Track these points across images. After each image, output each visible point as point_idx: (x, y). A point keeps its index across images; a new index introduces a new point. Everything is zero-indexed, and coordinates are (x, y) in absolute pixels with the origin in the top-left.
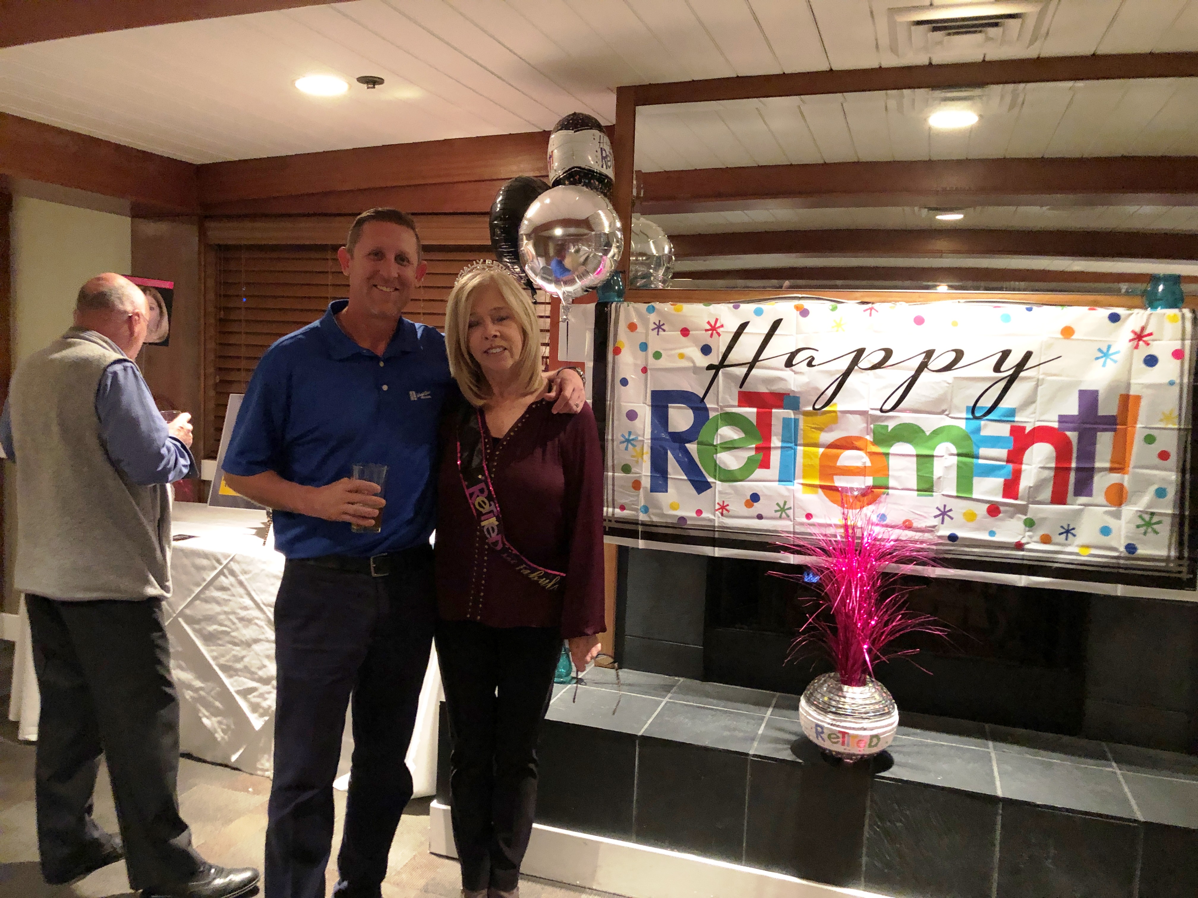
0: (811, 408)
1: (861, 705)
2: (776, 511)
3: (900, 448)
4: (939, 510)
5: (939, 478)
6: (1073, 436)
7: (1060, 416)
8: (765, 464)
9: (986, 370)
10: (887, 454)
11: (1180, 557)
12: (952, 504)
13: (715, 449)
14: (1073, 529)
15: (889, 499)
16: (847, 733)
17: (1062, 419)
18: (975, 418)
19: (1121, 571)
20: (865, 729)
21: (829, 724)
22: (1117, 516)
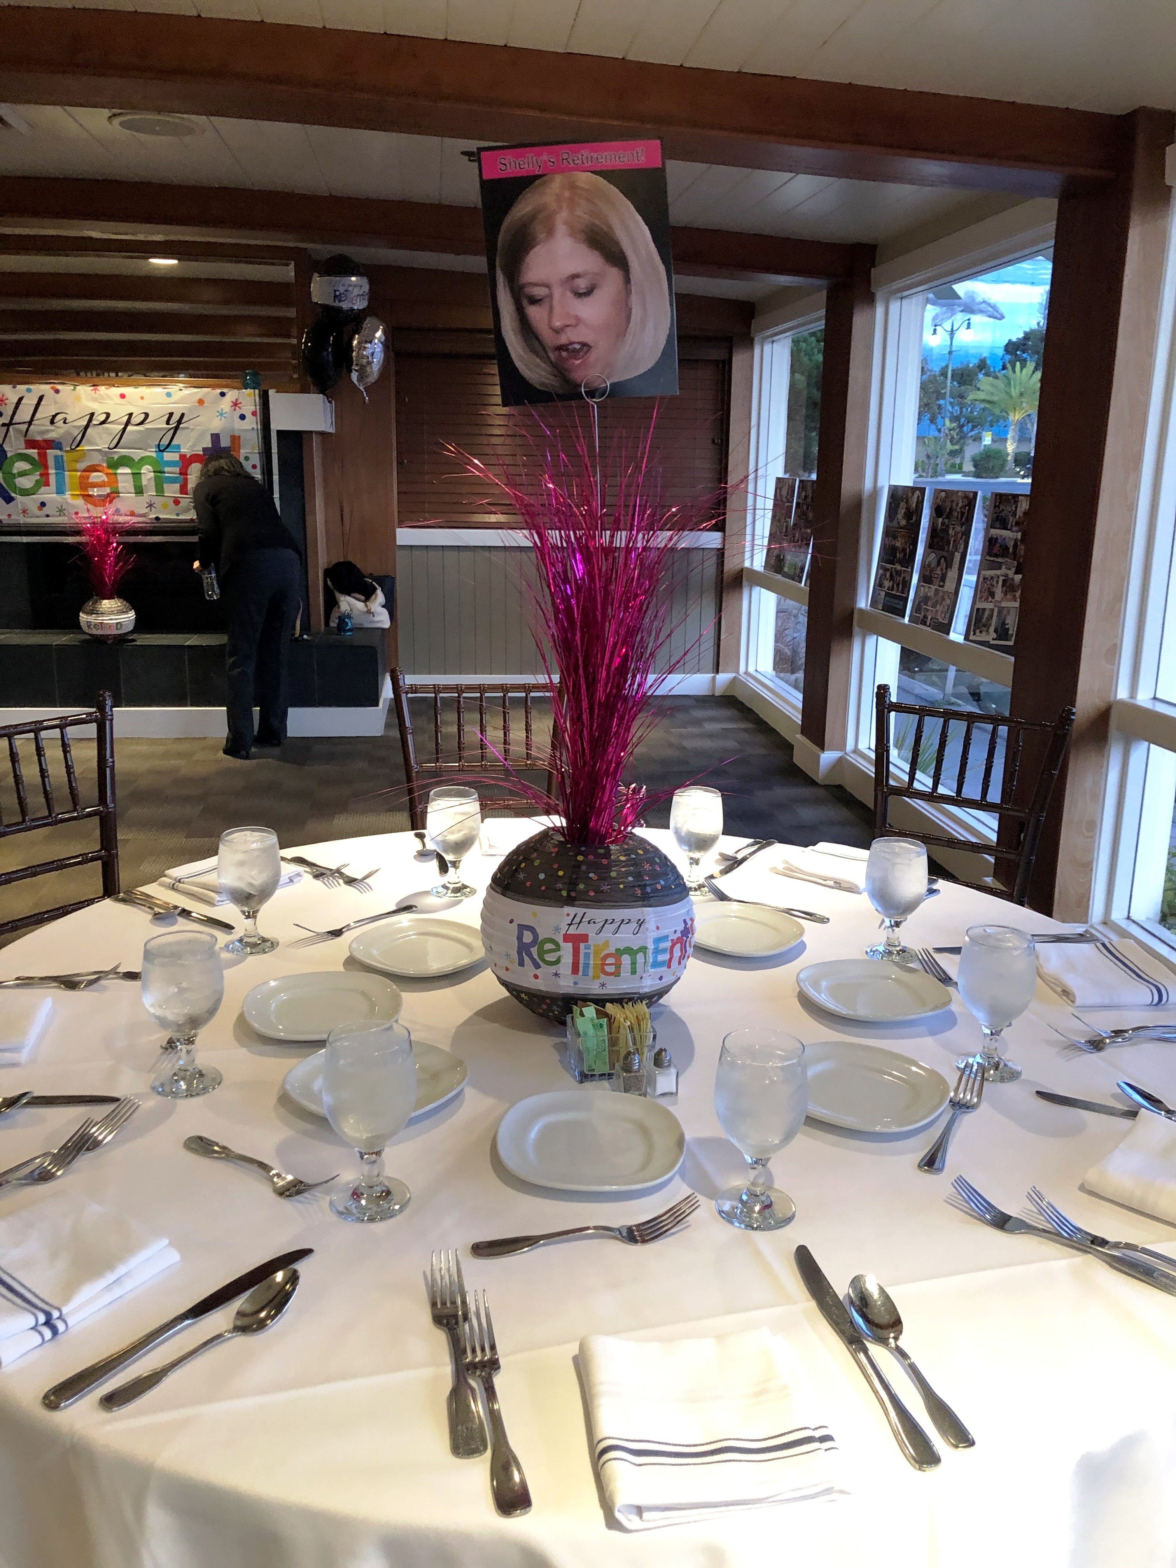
0: (69, 449)
1: (111, 609)
2: (57, 512)
3: (122, 470)
4: (148, 504)
5: (146, 486)
8: (47, 484)
9: (162, 424)
10: (116, 474)
12: (154, 500)
13: (14, 476)
15: (120, 499)
16: (105, 624)
17: (204, 449)
18: (160, 451)
21: (99, 621)
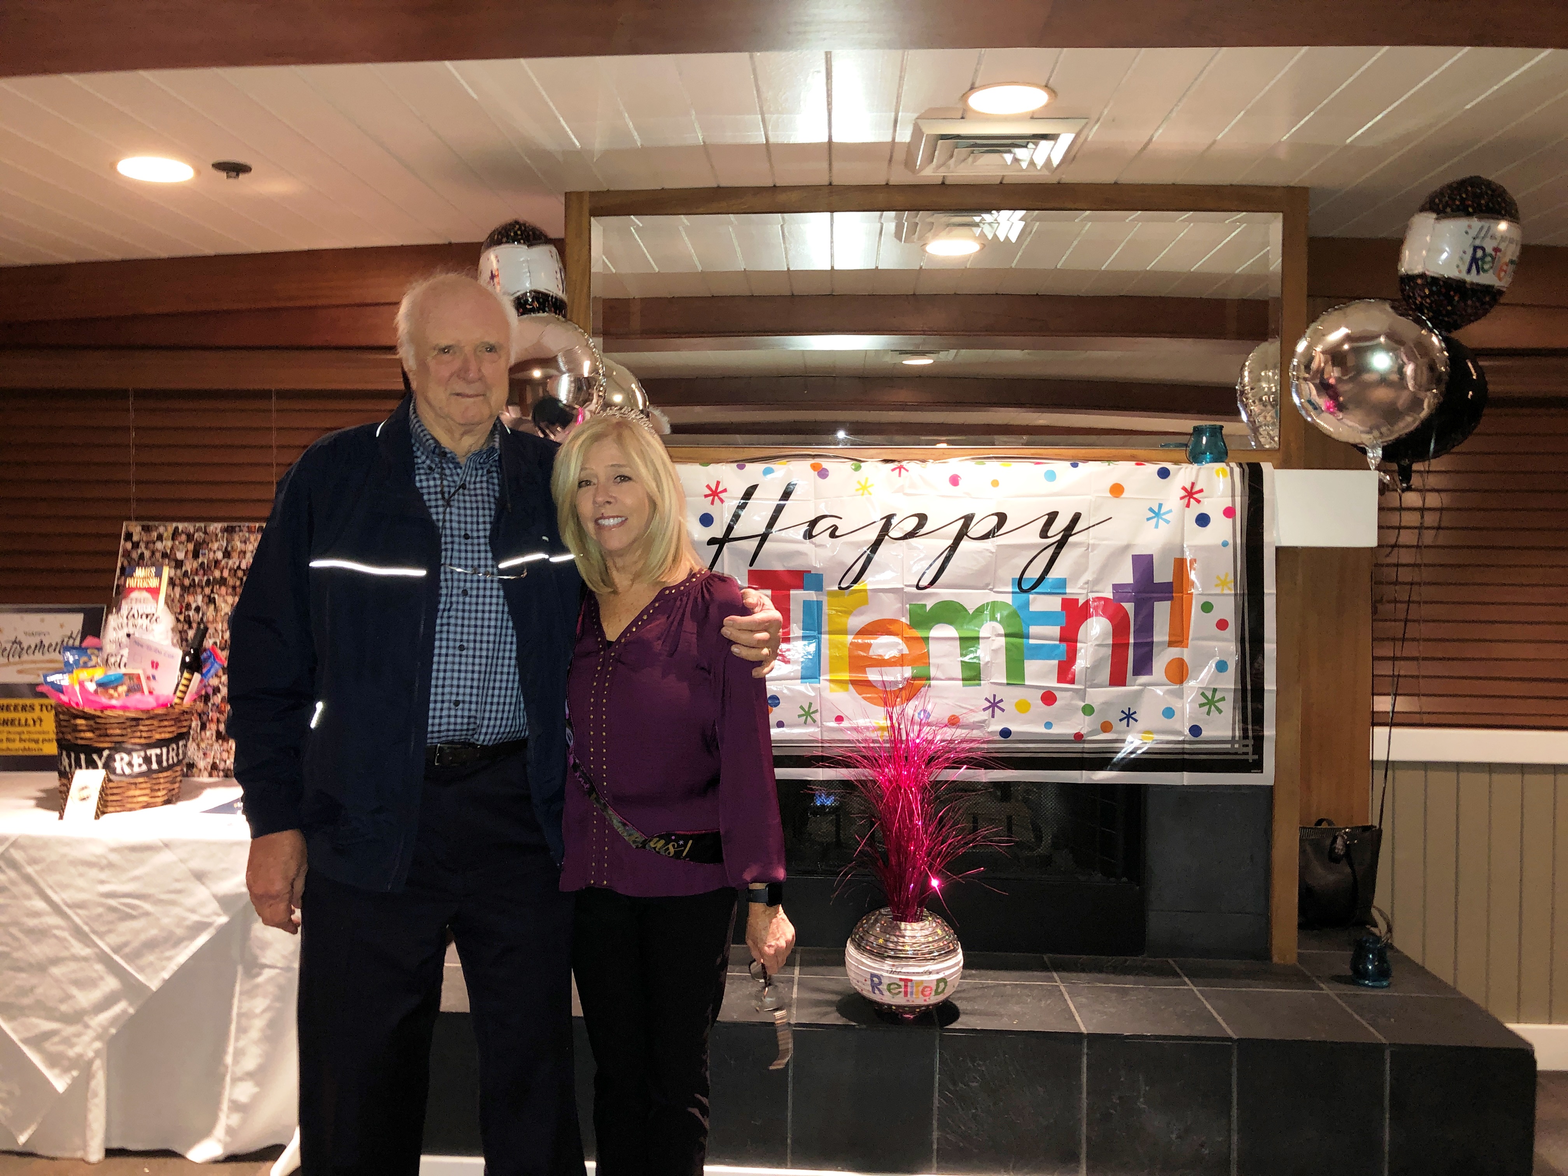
0: (836, 588)
1: (924, 944)
2: (800, 716)
3: (941, 631)
4: (989, 701)
5: (988, 662)
6: (1129, 607)
7: (1115, 586)
9: (1031, 536)
10: (928, 638)
11: (1245, 736)
12: (1003, 693)
14: (1135, 713)
15: (931, 693)
16: (911, 981)
17: (1117, 588)
18: (1023, 591)
19: (1186, 757)
20: (930, 973)
21: (887, 971)
22: (1180, 695)
